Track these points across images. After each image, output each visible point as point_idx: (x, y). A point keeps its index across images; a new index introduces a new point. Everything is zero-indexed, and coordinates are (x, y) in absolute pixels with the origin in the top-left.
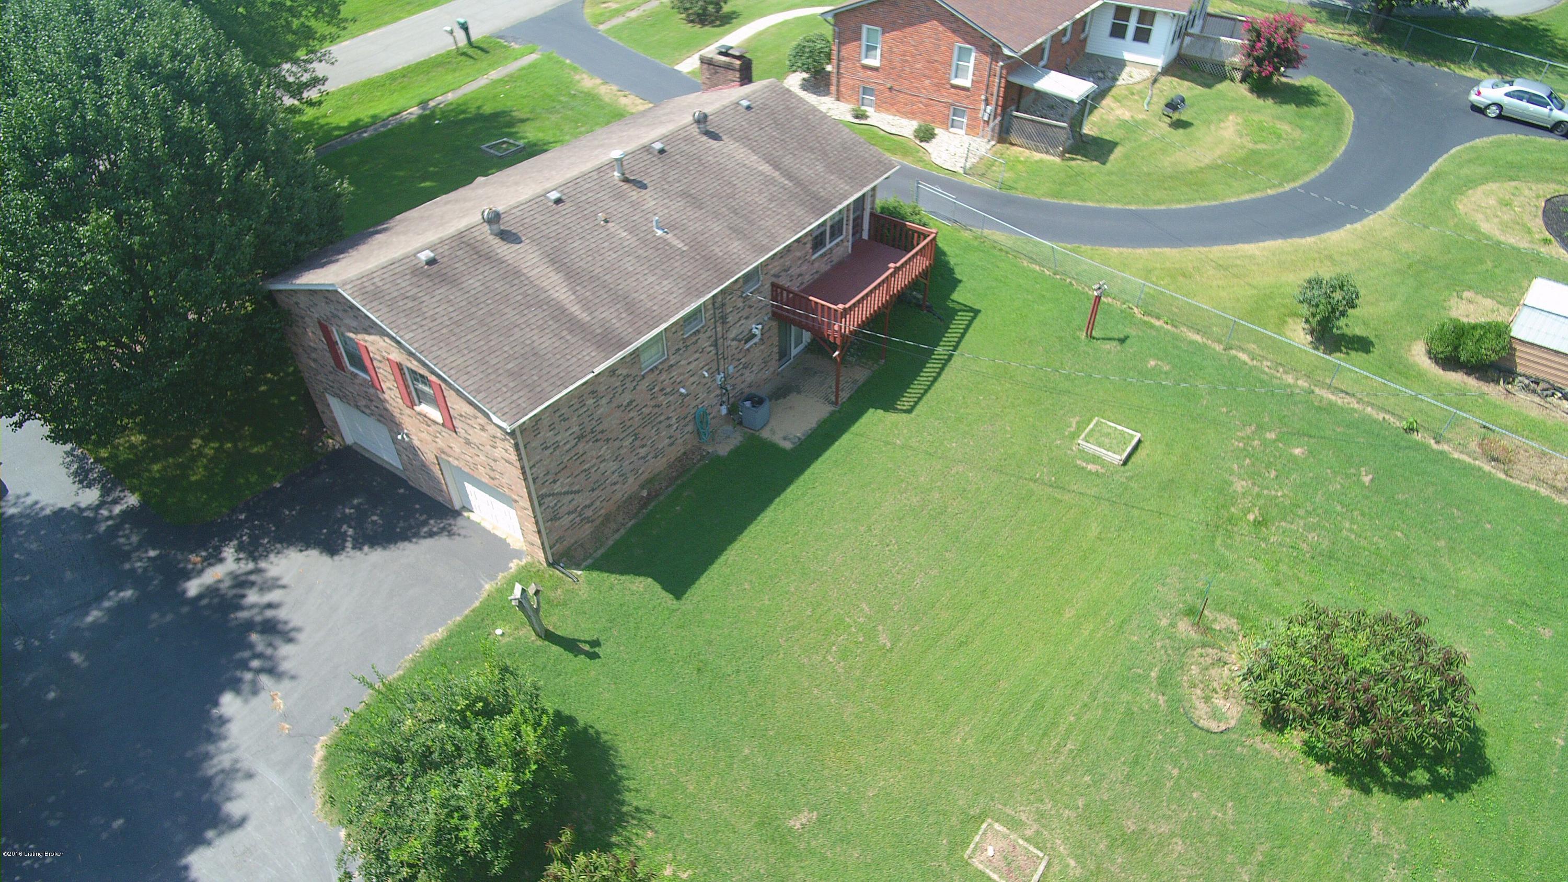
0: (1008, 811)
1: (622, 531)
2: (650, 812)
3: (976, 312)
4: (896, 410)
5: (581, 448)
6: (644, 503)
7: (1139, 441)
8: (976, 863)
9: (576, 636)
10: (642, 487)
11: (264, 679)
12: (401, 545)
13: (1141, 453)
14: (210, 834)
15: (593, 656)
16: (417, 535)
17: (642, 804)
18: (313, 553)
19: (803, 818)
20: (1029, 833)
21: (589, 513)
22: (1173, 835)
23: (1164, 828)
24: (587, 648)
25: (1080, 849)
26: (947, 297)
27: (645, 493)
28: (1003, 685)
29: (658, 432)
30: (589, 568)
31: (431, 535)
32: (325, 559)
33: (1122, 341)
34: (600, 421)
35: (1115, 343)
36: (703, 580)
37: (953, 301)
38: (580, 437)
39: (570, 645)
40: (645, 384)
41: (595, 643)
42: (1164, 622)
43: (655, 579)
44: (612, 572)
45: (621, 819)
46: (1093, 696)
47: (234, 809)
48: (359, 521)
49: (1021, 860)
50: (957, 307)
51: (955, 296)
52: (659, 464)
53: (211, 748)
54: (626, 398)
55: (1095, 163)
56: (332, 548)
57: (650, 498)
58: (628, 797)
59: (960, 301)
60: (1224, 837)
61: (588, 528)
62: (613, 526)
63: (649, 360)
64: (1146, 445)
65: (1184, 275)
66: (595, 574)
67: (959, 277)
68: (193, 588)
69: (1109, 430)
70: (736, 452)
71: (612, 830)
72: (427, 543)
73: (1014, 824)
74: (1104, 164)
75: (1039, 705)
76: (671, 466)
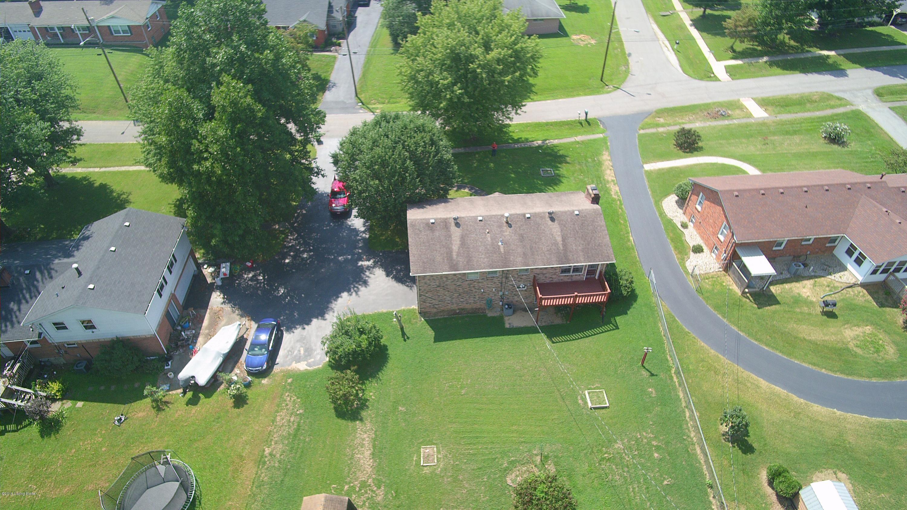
0: (441, 449)
1: (442, 317)
2: (380, 380)
3: (617, 328)
4: (551, 339)
5: (438, 289)
6: (456, 314)
7: (606, 407)
8: (422, 449)
9: (406, 333)
10: (459, 309)
11: (354, 294)
12: (400, 284)
13: (603, 411)
14: (320, 318)
15: (405, 340)
16: (404, 284)
17: (381, 378)
18: (384, 273)
19: (403, 409)
20: (439, 456)
21: (436, 306)
22: (467, 488)
23: (466, 486)
24: (406, 338)
25: (445, 469)
26: (614, 316)
27: (458, 311)
28: (476, 426)
29: (469, 297)
30: (425, 320)
31: (407, 286)
32: (385, 276)
33: (652, 375)
34: (447, 285)
35: (648, 374)
36: (444, 343)
37: (615, 319)
38: (438, 286)
39: (403, 334)
40: (467, 282)
41: (408, 338)
42: (535, 452)
43: (435, 334)
44: (429, 325)
45: (374, 377)
46: (491, 448)
47: (327, 316)
48: (398, 272)
49: (431, 459)
50: (613, 322)
51: (618, 319)
52: (468, 306)
53: (333, 301)
54: (459, 283)
55: (755, 306)
56: (388, 275)
57: (458, 314)
58: (380, 373)
59: (617, 321)
60: (476, 501)
61: (435, 310)
62: (442, 314)
63: (471, 277)
64: (608, 410)
65: (715, 372)
66: (425, 322)
67: (628, 312)
68: (360, 263)
69: (601, 396)
70: (493, 318)
71: (371, 377)
72: (405, 287)
73: (438, 452)
74: (759, 308)
75: (477, 437)
76: (472, 309)
